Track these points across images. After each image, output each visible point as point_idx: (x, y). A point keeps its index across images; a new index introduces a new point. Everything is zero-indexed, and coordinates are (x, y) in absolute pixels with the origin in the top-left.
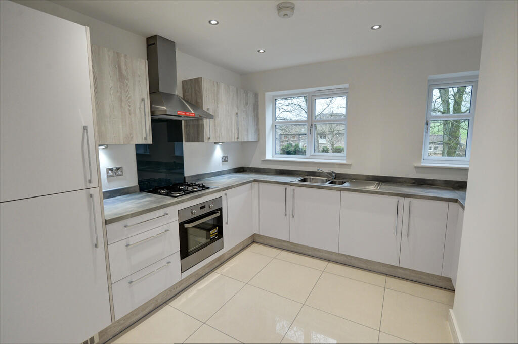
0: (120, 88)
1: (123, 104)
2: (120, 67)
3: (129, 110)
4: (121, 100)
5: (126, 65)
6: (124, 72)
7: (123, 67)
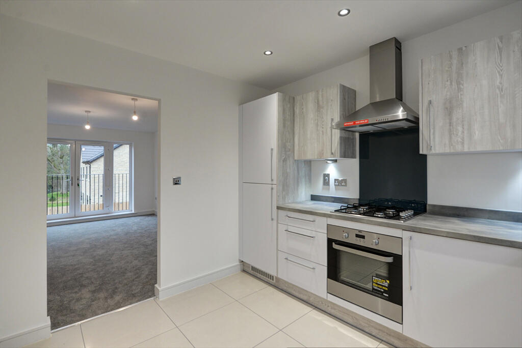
0: (318, 116)
1: (319, 128)
2: (318, 101)
3: (323, 131)
4: (317, 125)
5: (322, 97)
6: (321, 103)
7: (320, 98)
